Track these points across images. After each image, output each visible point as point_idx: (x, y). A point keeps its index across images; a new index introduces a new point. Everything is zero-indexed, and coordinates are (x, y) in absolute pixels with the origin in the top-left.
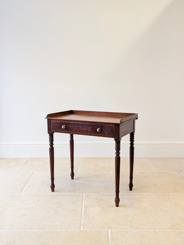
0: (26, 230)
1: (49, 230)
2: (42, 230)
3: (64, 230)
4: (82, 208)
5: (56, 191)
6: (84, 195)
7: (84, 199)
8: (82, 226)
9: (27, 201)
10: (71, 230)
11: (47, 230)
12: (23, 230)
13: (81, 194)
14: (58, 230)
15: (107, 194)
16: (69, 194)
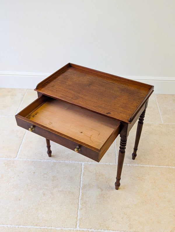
0: (20, 226)
1: (44, 227)
2: (37, 227)
3: (59, 229)
4: (80, 189)
5: (54, 156)
6: (83, 163)
7: (82, 172)
8: (78, 222)
9: (22, 173)
10: (67, 229)
11: (42, 228)
12: (17, 226)
13: (79, 162)
14: (53, 228)
15: (108, 164)
16: (66, 162)
